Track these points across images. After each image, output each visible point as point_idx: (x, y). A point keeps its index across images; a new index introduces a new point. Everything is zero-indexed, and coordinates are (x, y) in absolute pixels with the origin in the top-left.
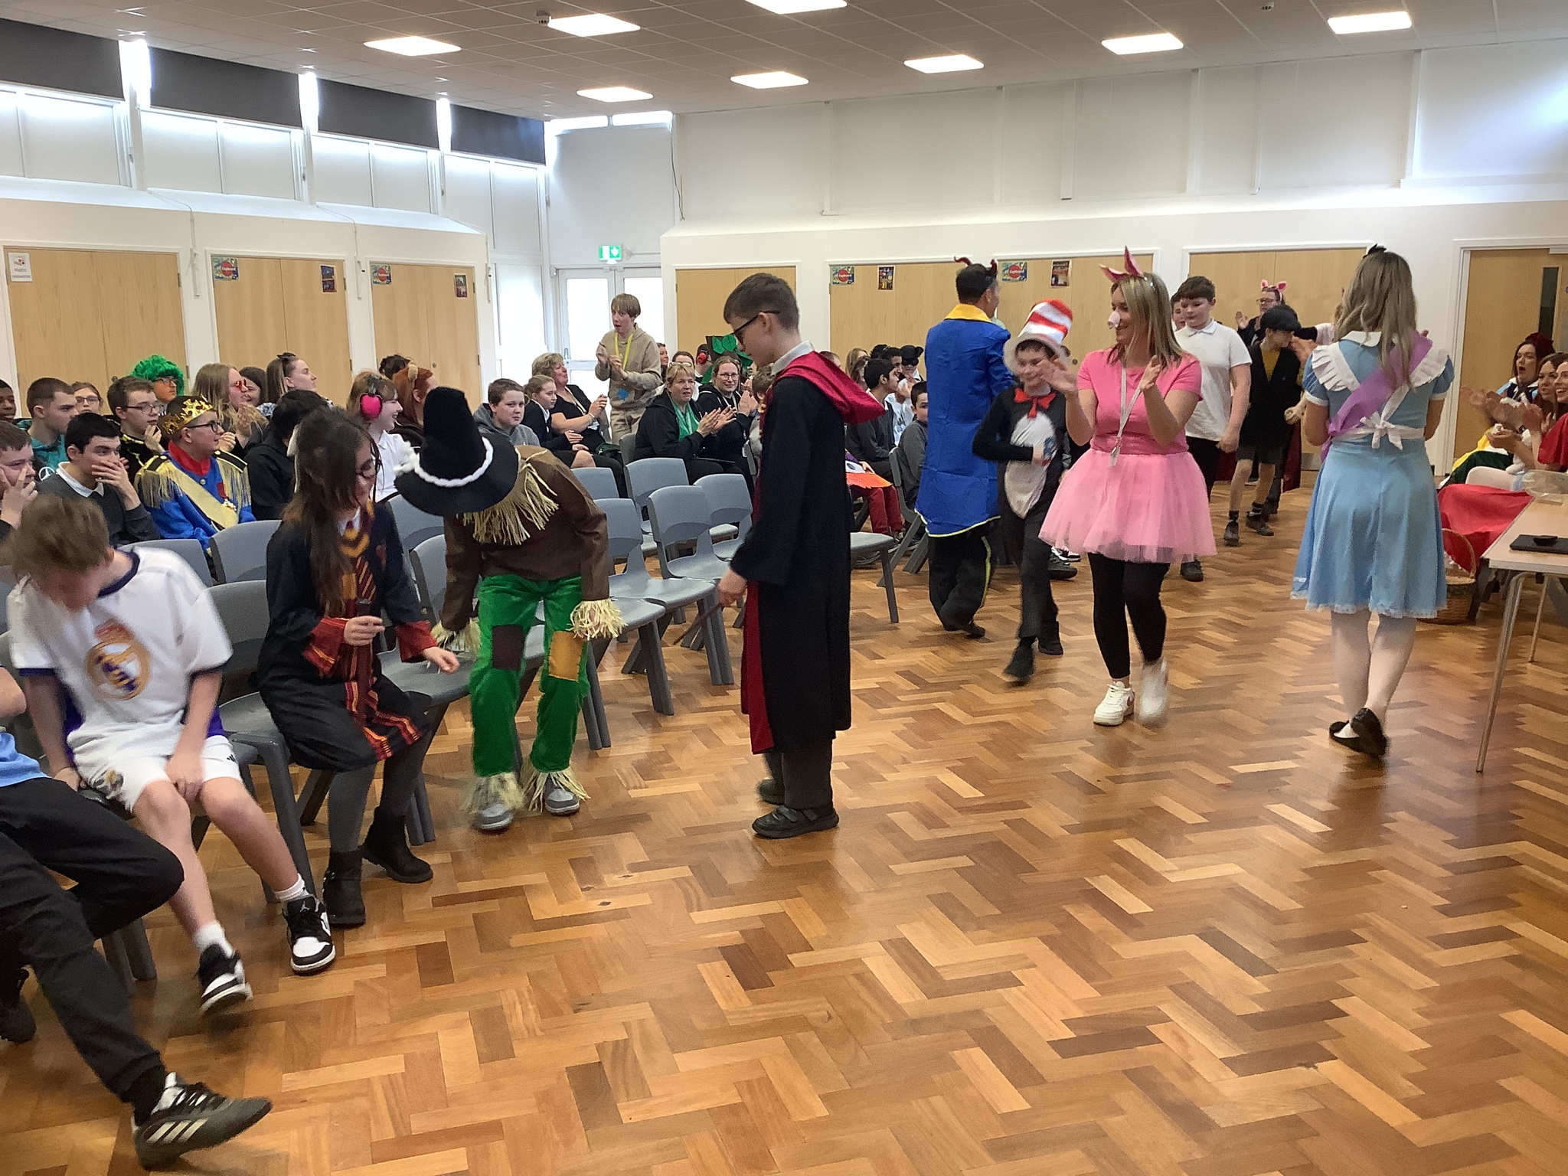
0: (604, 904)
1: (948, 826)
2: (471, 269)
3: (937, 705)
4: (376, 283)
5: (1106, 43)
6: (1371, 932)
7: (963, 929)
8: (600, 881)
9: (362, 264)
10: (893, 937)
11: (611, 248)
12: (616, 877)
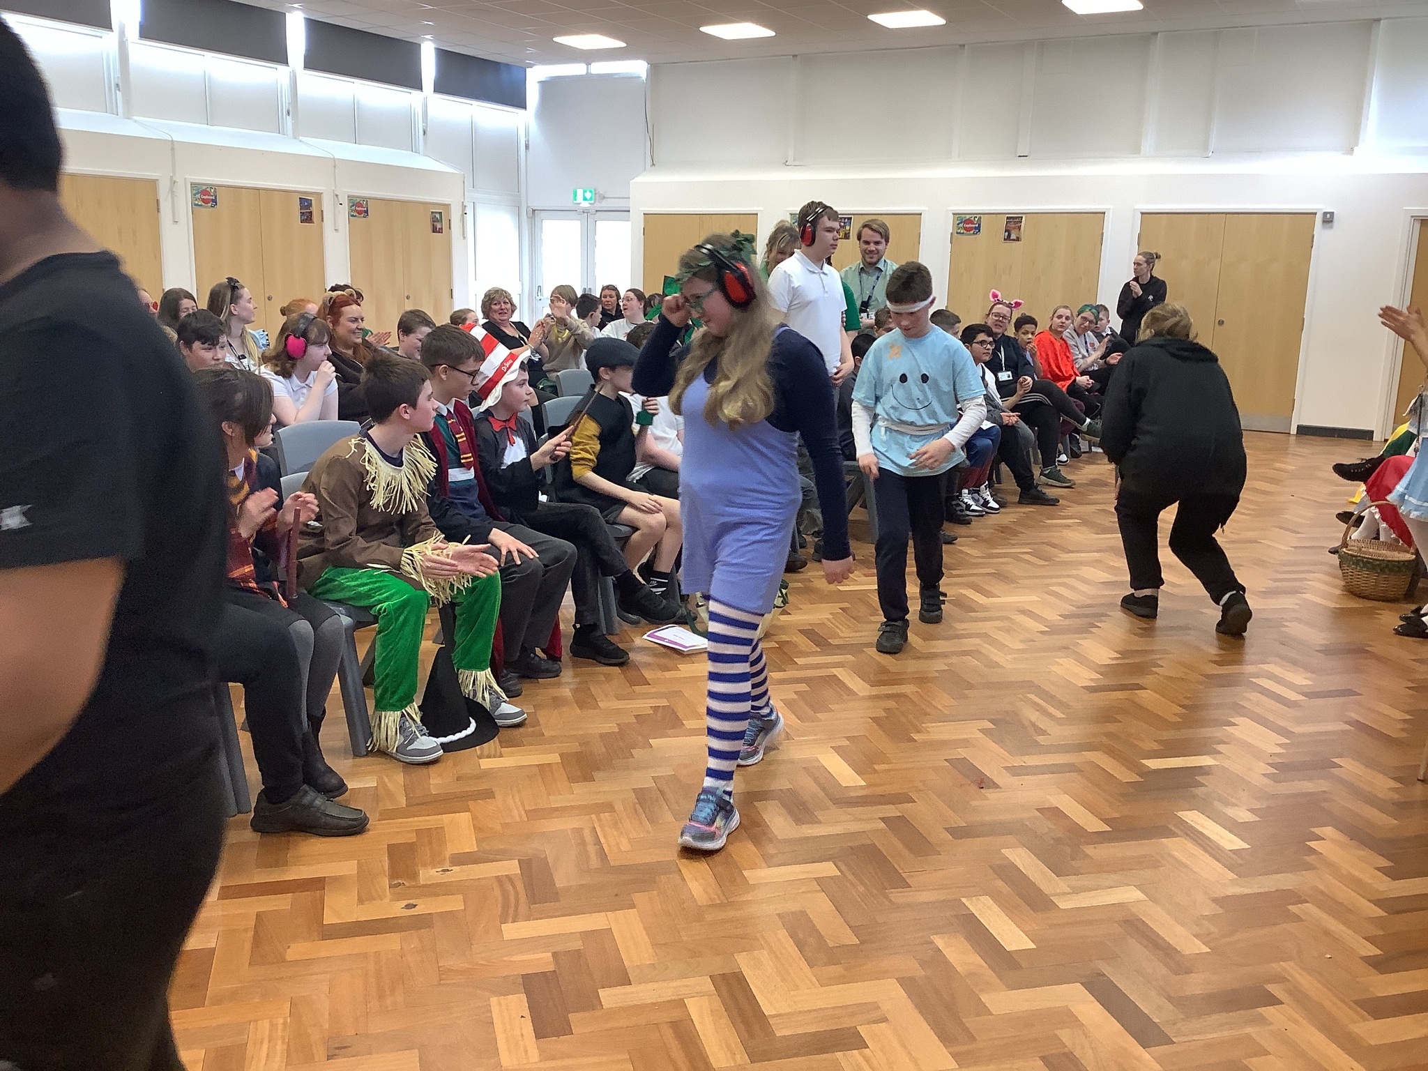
0: (409, 907)
1: (820, 822)
2: (447, 206)
3: (835, 671)
4: (353, 216)
6: (1290, 993)
7: (811, 965)
8: (414, 876)
9: (339, 197)
10: (727, 971)
11: (585, 191)
12: (433, 872)
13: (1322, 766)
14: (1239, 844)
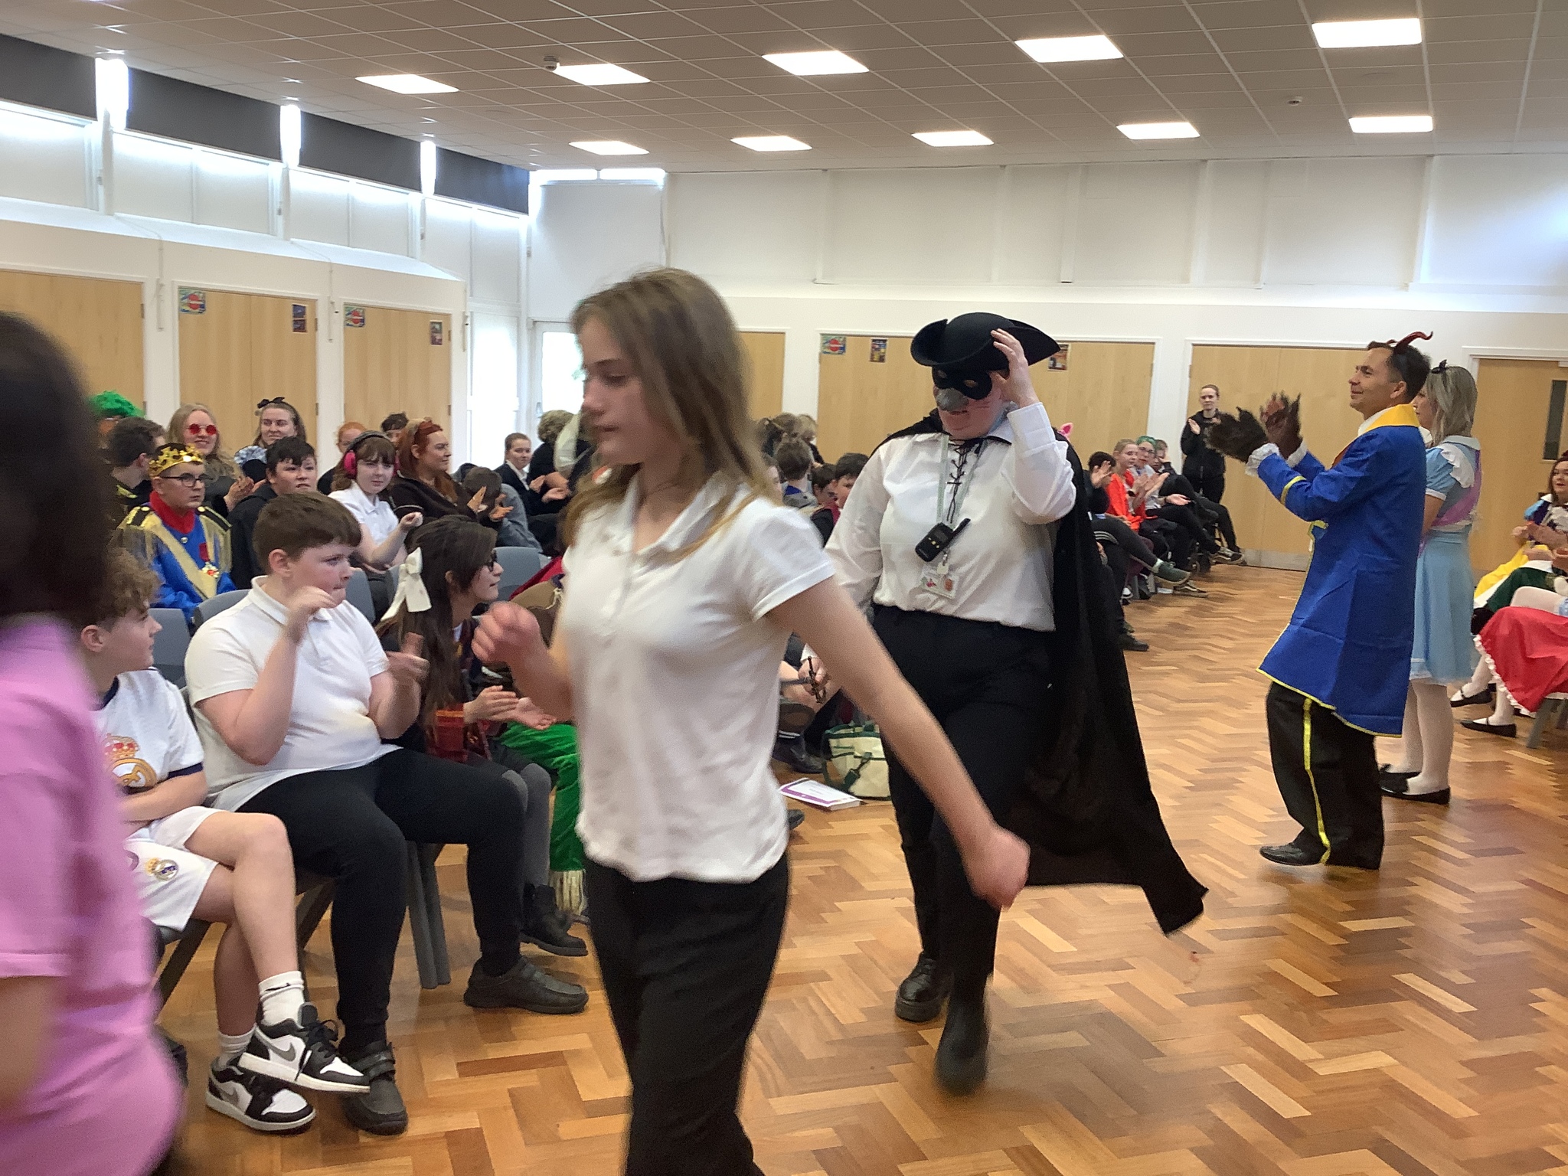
2: (447, 316)
4: (348, 325)
5: (1123, 128)
7: (1100, 1136)
9: (336, 305)
10: (1019, 1144)
13: (1513, 927)
14: (1467, 1007)
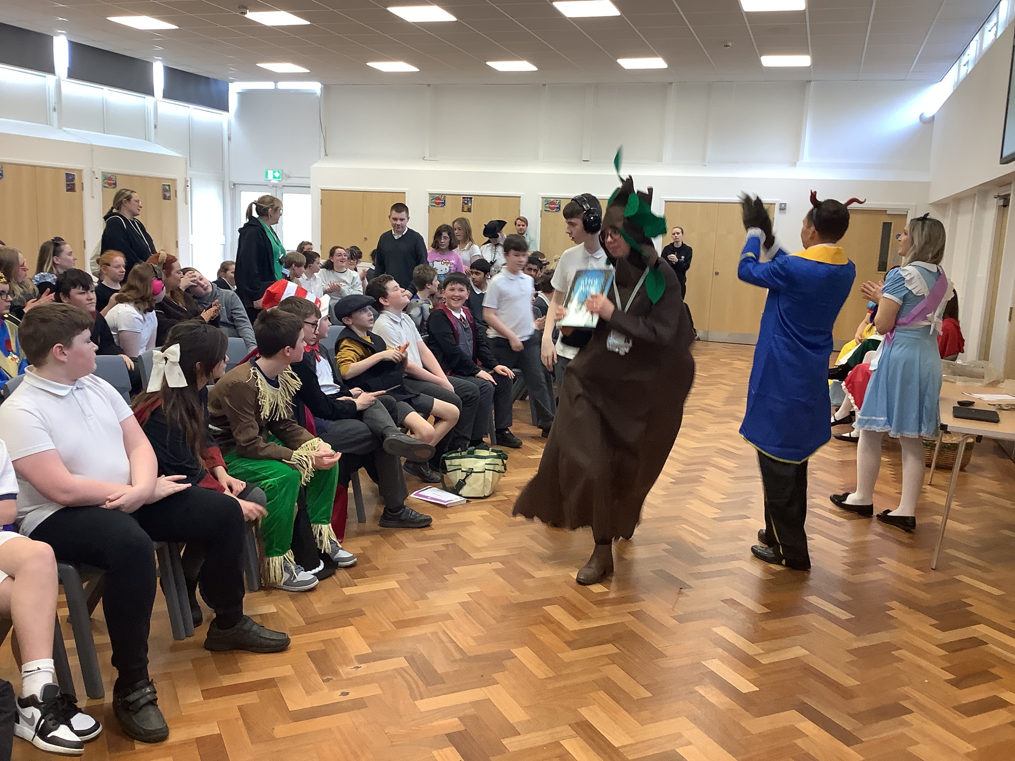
0: (343, 694)
2: (175, 180)
4: (105, 187)
5: (619, 61)
6: (915, 705)
7: (629, 712)
8: (336, 673)
9: (95, 173)
11: (274, 172)
12: (348, 669)
14: (848, 615)
